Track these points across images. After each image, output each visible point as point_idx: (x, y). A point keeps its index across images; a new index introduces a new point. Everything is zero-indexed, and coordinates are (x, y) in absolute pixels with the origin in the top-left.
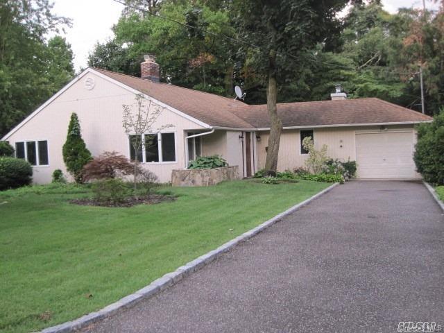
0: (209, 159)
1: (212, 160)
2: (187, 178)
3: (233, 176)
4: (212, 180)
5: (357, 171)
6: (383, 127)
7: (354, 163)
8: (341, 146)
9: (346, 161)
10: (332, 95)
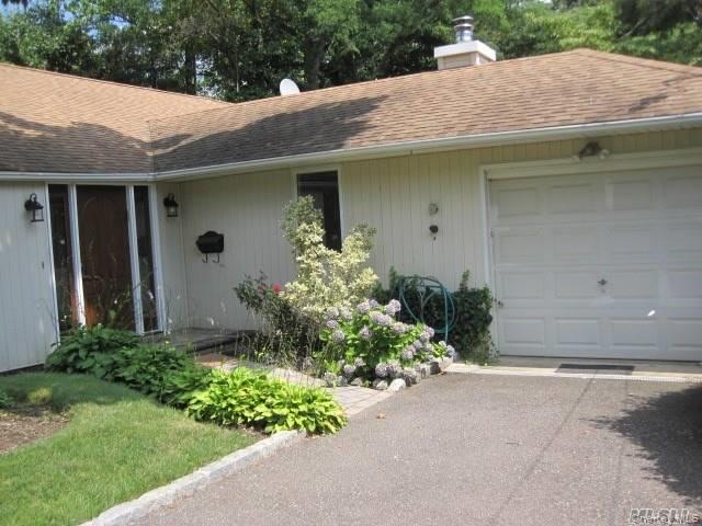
5: (492, 328)
6: (591, 146)
7: (483, 295)
8: (434, 229)
9: (452, 287)
10: (439, 52)
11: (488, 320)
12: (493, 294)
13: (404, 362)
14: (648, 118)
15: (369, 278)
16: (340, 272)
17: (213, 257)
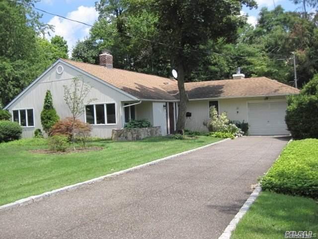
0: (138, 122)
1: (140, 123)
2: (122, 135)
3: (156, 133)
4: (138, 136)
5: (249, 130)
6: (267, 98)
7: (247, 124)
8: (238, 112)
9: (242, 122)
10: (233, 75)
11: (248, 128)
12: (249, 124)
13: (238, 133)
14: (276, 94)
15: (227, 121)
16: (222, 119)
17: (188, 117)
